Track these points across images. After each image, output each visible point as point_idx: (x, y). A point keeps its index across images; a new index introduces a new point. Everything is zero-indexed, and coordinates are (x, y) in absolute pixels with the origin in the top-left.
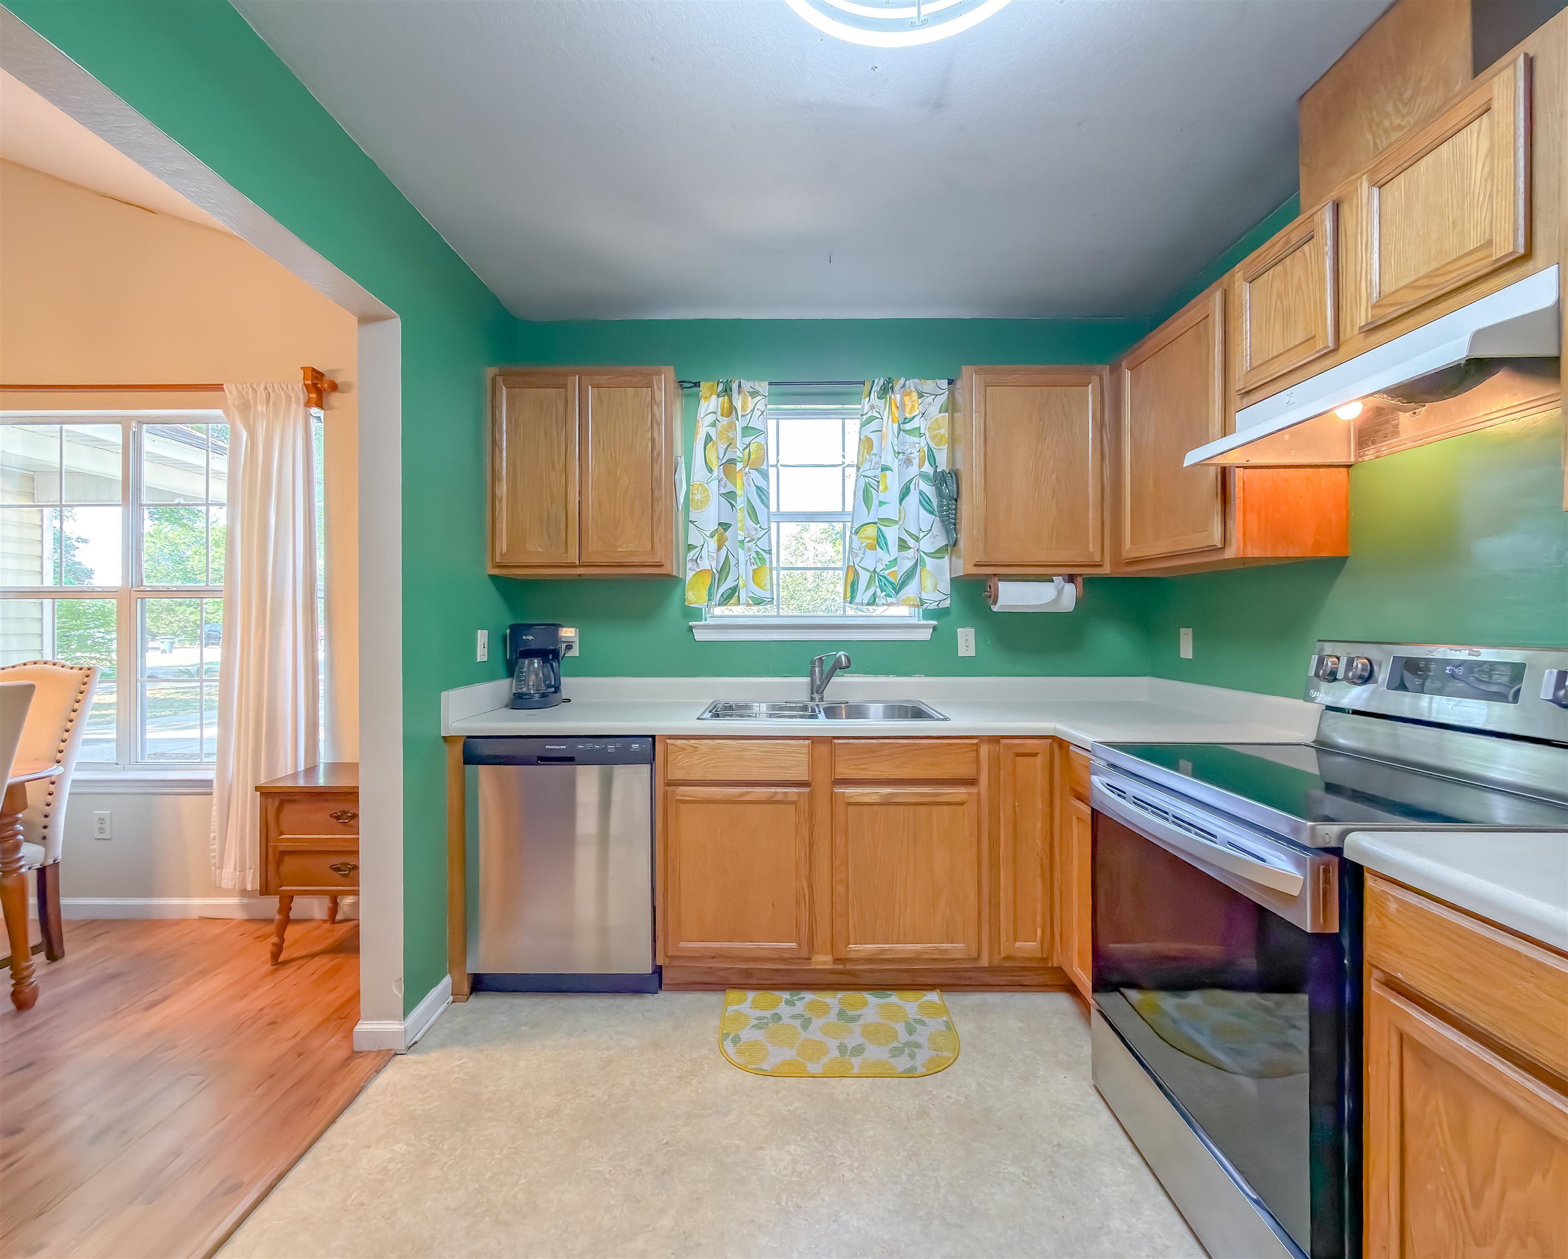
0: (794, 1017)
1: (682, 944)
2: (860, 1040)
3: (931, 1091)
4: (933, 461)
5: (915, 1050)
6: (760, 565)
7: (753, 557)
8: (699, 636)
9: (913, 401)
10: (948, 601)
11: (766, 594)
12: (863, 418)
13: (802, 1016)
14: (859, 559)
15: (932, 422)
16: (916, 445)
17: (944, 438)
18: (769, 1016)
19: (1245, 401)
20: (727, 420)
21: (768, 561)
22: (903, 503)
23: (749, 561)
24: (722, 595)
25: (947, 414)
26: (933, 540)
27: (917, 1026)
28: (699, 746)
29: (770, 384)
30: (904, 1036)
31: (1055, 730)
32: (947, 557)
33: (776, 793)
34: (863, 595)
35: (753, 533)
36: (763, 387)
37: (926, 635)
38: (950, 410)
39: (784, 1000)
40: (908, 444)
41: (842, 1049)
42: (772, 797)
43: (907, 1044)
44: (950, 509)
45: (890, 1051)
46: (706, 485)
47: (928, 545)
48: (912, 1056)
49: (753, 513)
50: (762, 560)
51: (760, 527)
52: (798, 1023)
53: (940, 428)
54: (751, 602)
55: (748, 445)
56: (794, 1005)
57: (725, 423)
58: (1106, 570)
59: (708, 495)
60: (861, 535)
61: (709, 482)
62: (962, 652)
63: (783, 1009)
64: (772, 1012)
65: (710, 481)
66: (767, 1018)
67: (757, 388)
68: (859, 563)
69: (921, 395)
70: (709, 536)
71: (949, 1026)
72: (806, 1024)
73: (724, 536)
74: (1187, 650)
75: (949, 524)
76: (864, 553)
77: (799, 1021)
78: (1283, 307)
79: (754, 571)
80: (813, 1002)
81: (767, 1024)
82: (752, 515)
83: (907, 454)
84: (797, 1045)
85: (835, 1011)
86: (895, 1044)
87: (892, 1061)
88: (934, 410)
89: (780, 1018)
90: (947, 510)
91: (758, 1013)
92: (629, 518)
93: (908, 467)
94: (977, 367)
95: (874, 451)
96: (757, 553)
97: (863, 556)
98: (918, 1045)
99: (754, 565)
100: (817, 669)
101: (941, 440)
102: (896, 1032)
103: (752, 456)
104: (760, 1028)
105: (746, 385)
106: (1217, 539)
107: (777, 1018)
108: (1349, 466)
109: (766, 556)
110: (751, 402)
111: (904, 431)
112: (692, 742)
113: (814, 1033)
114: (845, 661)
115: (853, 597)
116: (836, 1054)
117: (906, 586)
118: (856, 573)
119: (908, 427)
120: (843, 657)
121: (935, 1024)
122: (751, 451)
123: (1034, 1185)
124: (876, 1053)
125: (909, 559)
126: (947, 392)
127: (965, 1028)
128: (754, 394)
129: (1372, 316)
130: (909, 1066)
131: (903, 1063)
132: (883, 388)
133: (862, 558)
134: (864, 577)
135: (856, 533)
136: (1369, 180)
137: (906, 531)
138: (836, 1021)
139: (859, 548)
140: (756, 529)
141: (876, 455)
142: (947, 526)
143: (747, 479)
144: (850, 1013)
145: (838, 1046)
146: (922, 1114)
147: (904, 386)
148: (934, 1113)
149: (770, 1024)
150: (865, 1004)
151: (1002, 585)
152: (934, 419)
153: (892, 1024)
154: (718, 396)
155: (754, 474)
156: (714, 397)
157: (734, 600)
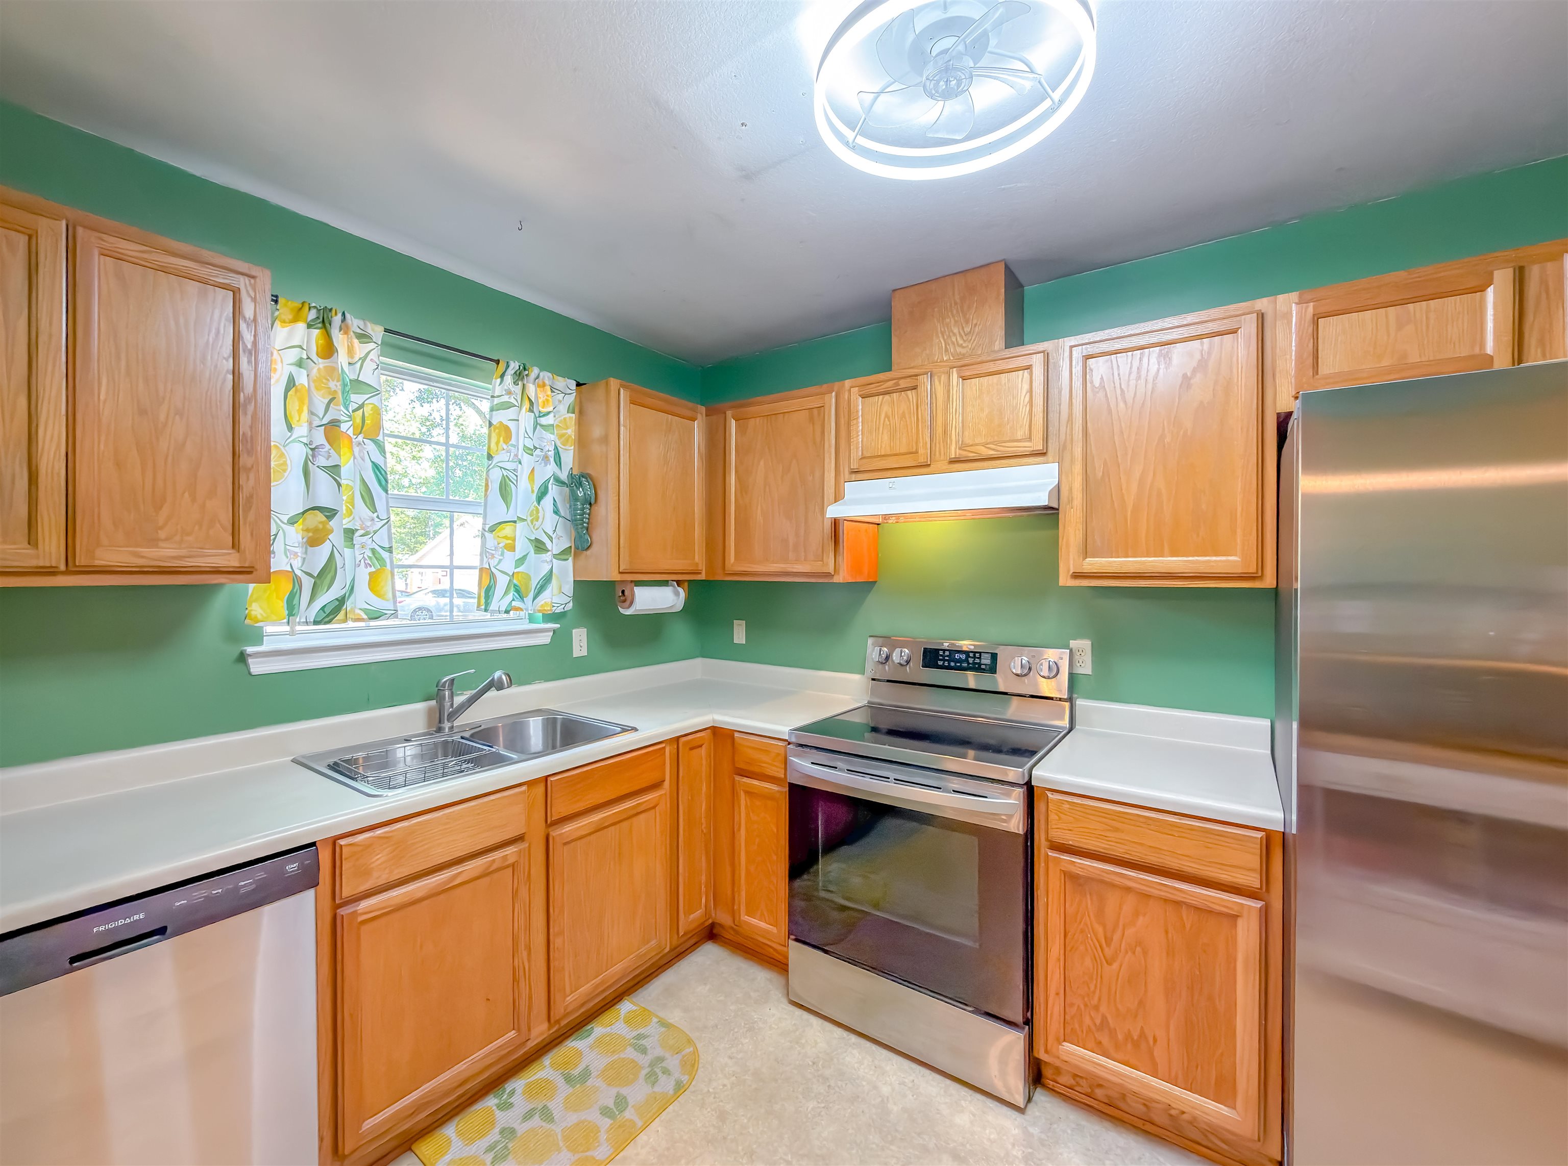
0: (528, 1116)
1: (368, 1124)
2: (613, 1091)
3: (709, 1091)
4: (558, 461)
5: (663, 1065)
6: (379, 567)
7: (368, 556)
8: (257, 667)
9: (547, 396)
10: (571, 604)
11: (388, 605)
12: (494, 400)
13: (533, 1110)
14: (496, 561)
15: (561, 420)
16: (549, 440)
17: (570, 439)
18: (497, 1137)
19: (853, 476)
20: (325, 363)
21: (388, 561)
22: (541, 503)
23: (362, 561)
24: (323, 609)
25: (574, 415)
26: (561, 542)
27: (643, 1042)
28: (391, 834)
29: (386, 330)
30: (644, 1060)
31: (714, 721)
32: (570, 558)
33: (494, 861)
34: (500, 600)
35: (369, 523)
36: (377, 332)
37: (545, 639)
38: (577, 410)
39: (495, 1108)
40: (546, 441)
41: (605, 1112)
42: (490, 867)
43: (652, 1065)
44: (584, 513)
45: (646, 1082)
46: (282, 448)
47: (556, 547)
48: (666, 1072)
49: (369, 499)
50: (380, 559)
51: (378, 517)
52: (536, 1121)
53: (567, 428)
54: (365, 617)
55: (361, 406)
56: (511, 1105)
57: (321, 366)
58: (703, 577)
59: (285, 464)
60: (498, 534)
61: (287, 445)
62: (576, 653)
63: (503, 1118)
64: (497, 1130)
65: (289, 443)
66: (497, 1142)
67: (369, 330)
68: (497, 565)
69: (552, 389)
70: (286, 522)
71: (663, 1023)
72: (547, 1115)
73: (328, 526)
74: (740, 635)
75: (581, 528)
76: (502, 554)
77: (537, 1117)
78: (890, 424)
79: (371, 574)
80: (529, 1085)
81: (506, 1147)
82: (368, 501)
83: (545, 450)
84: (561, 1144)
85: (560, 1082)
86: (644, 1072)
87: (657, 1089)
88: (563, 408)
89: (513, 1131)
90: (582, 515)
91: (484, 1143)
92: (186, 495)
93: (546, 465)
94: (624, 383)
95: (513, 441)
96: (373, 551)
97: (501, 558)
98: (661, 1059)
99: (371, 566)
100: (447, 693)
101: (567, 440)
102: (633, 1061)
103: (368, 422)
104: (504, 1158)
105: (355, 323)
106: (831, 569)
107: (509, 1132)
108: (878, 524)
109: (385, 555)
110: (360, 349)
111: (542, 426)
112: (379, 832)
113: (565, 1119)
114: (506, 679)
115: (487, 604)
116: (607, 1122)
117: (545, 590)
118: (493, 576)
119: (544, 421)
120: (504, 677)
121: (652, 1029)
122: (366, 414)
123: (831, 1105)
124: (637, 1093)
125: (548, 562)
126: (575, 394)
127: (675, 1017)
128: (364, 337)
129: (959, 454)
130: (673, 1083)
131: (666, 1085)
132: (518, 373)
133: (500, 561)
134: (502, 581)
135: (492, 530)
136: (958, 373)
137: (545, 533)
138: (571, 1090)
139: (495, 548)
140: (373, 520)
141: (514, 446)
142: (580, 530)
143: (360, 451)
144: (576, 1072)
145: (601, 1113)
146: (722, 1116)
147: (538, 377)
148: (728, 1107)
149: (510, 1145)
150: (580, 1054)
151: (638, 590)
152: (562, 418)
153: (622, 1056)
154: (309, 326)
155: (370, 446)
156: (301, 326)
157: (341, 616)
